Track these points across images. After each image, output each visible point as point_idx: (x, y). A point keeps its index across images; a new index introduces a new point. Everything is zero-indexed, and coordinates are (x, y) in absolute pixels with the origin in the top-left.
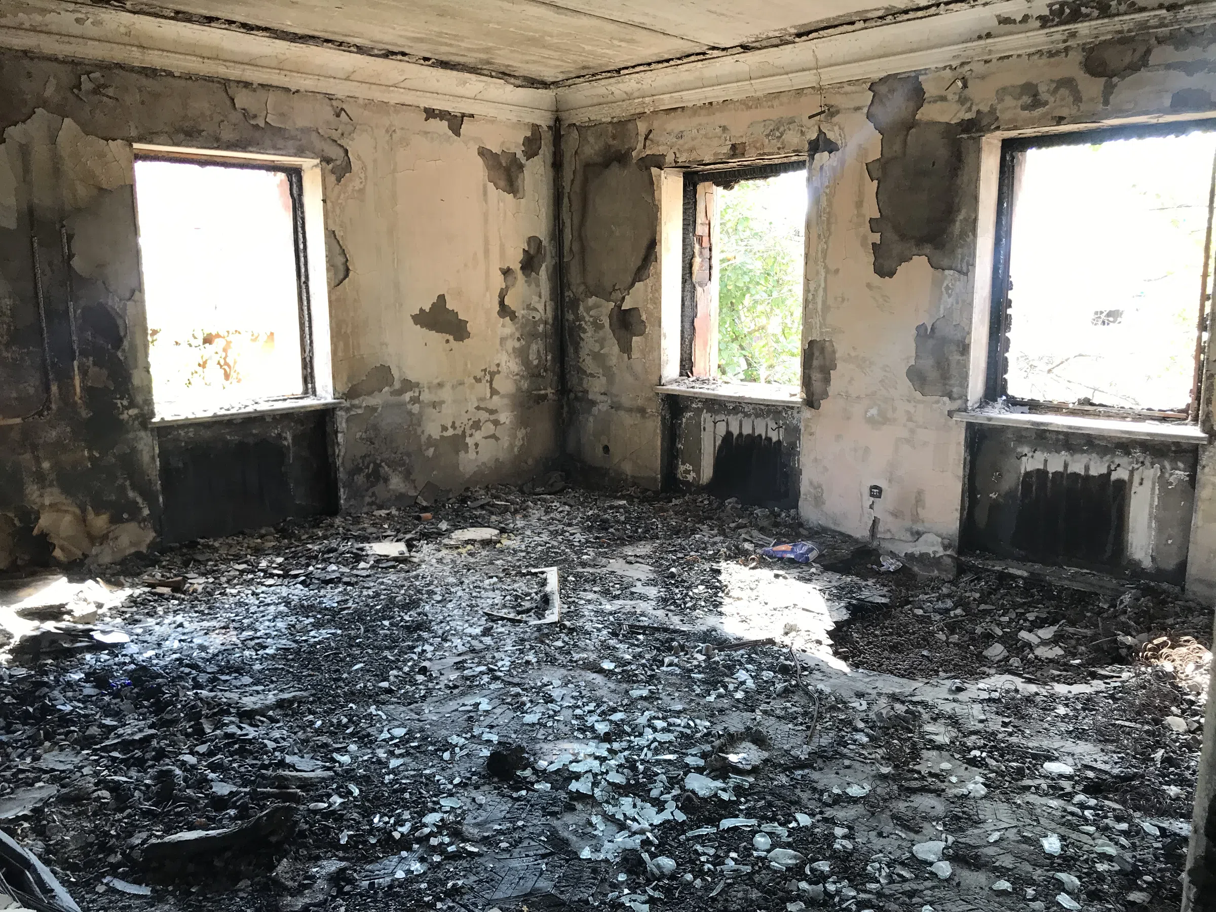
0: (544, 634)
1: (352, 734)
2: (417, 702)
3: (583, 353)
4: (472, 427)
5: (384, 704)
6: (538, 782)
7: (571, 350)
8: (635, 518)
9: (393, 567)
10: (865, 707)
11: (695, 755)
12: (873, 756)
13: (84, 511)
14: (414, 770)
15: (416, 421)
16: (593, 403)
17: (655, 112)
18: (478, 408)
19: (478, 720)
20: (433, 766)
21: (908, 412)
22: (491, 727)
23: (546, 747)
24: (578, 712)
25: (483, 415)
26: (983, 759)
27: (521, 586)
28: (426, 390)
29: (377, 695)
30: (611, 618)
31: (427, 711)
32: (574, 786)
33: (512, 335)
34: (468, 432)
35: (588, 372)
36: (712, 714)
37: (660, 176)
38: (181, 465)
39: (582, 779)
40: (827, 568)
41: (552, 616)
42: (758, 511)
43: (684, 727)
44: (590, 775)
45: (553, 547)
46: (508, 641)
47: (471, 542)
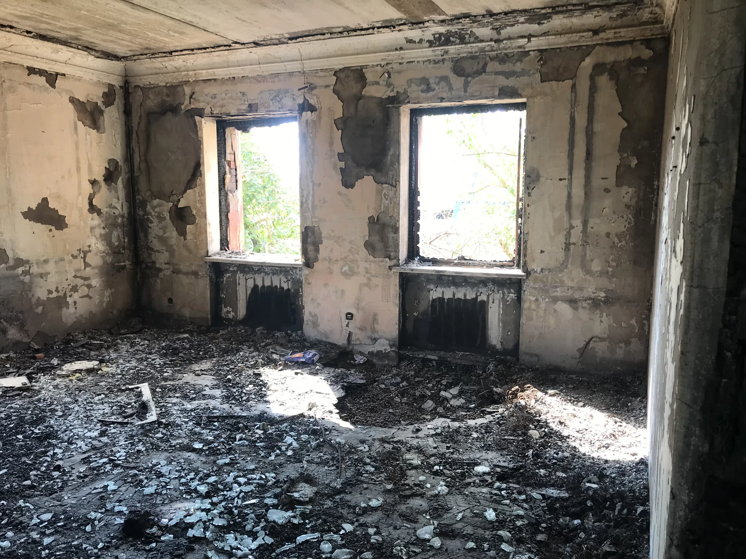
0: (147, 430)
1: (7, 524)
2: (56, 492)
3: (151, 237)
4: (71, 290)
5: (29, 497)
6: (163, 535)
7: (142, 235)
8: (197, 345)
9: (19, 395)
10: (367, 449)
11: (270, 497)
12: (380, 479)
14: (64, 543)
15: (27, 288)
16: (160, 270)
17: (196, 81)
18: (75, 277)
19: (109, 498)
20: (79, 538)
21: (366, 268)
22: (120, 501)
23: (165, 509)
24: (183, 480)
25: (79, 282)
26: (442, 470)
27: (123, 398)
28: (35, 266)
29: (23, 491)
30: (193, 413)
31: (66, 498)
32: (191, 533)
33: (99, 225)
34: (68, 294)
35: (155, 249)
36: (276, 467)
37: (201, 122)
39: (196, 527)
40: (325, 365)
41: (152, 417)
42: (278, 334)
43: (259, 479)
44: (201, 524)
45: (141, 369)
46: (121, 438)
47: (79, 371)
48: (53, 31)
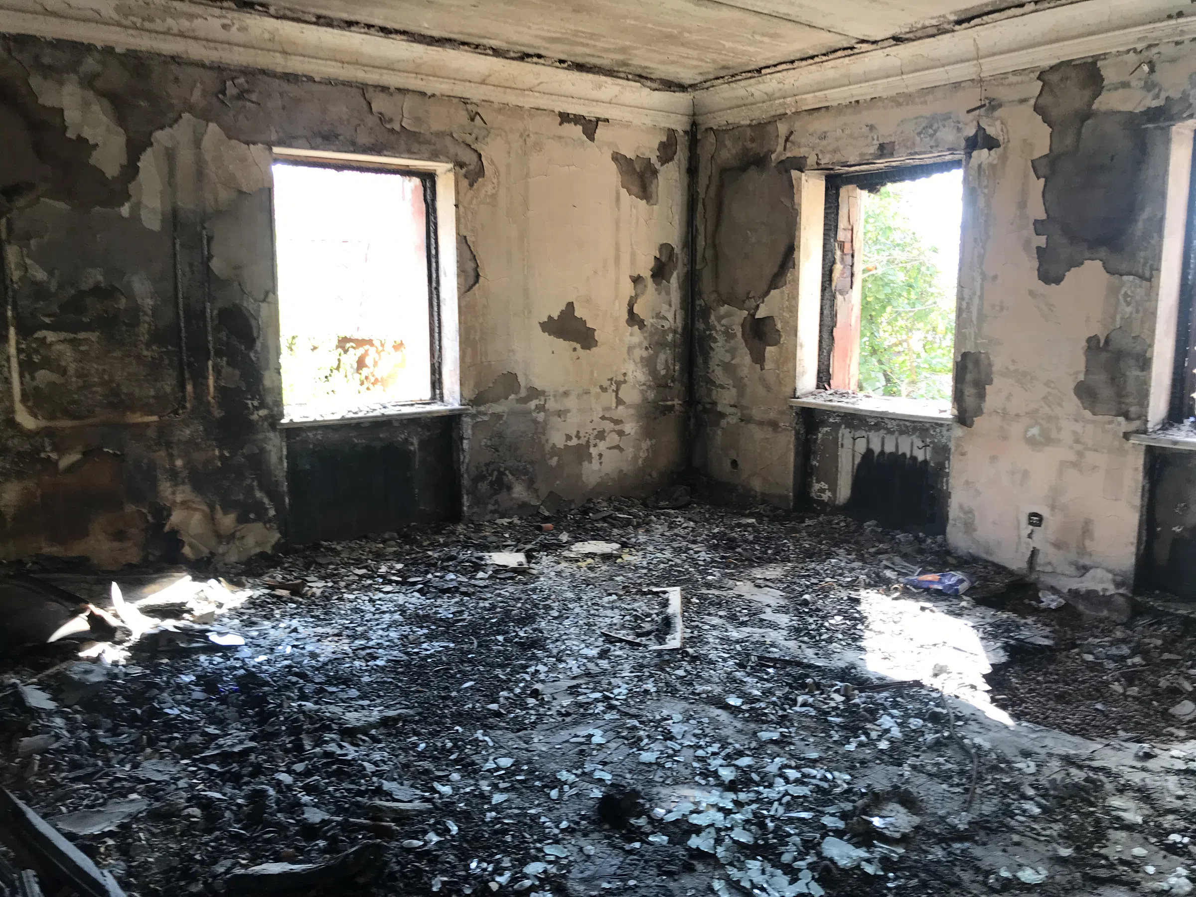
0: (665, 660)
1: (456, 761)
2: (526, 729)
3: (713, 363)
4: (596, 437)
5: (491, 728)
6: (653, 833)
7: (700, 360)
8: (765, 538)
9: (512, 578)
10: (1033, 769)
11: (833, 815)
12: (1048, 832)
13: (212, 509)
14: (519, 808)
15: (540, 429)
16: (722, 415)
17: (797, 113)
18: (603, 418)
19: (590, 755)
20: (539, 805)
22: (604, 763)
23: (665, 791)
24: (700, 753)
25: (608, 426)
26: (1186, 846)
27: (641, 606)
28: (552, 399)
29: (486, 718)
30: (738, 647)
31: (536, 740)
32: (694, 842)
33: (640, 344)
34: (592, 442)
35: (718, 382)
36: (853, 765)
37: (800, 179)
38: (308, 467)
39: (703, 834)
40: (980, 602)
41: (674, 642)
42: (900, 536)
43: (821, 780)
44: (712, 830)
45: (676, 565)
46: (626, 666)
47: (591, 555)
48: (593, 56)
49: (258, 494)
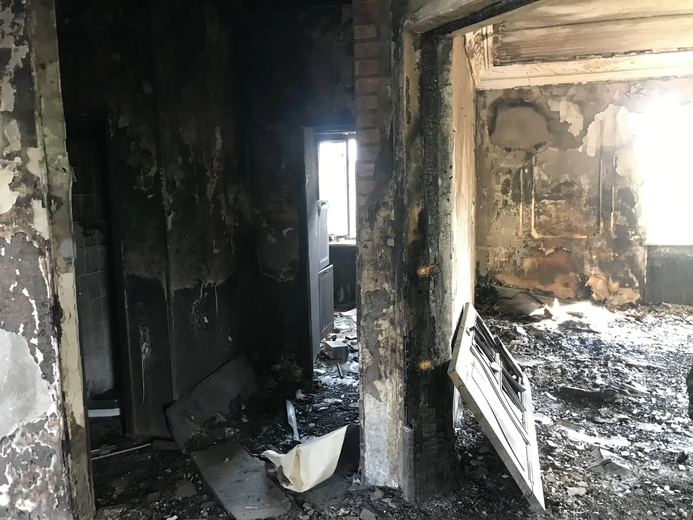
13: (608, 279)
38: (660, 265)
49: (631, 275)
